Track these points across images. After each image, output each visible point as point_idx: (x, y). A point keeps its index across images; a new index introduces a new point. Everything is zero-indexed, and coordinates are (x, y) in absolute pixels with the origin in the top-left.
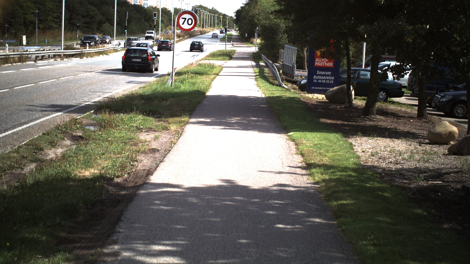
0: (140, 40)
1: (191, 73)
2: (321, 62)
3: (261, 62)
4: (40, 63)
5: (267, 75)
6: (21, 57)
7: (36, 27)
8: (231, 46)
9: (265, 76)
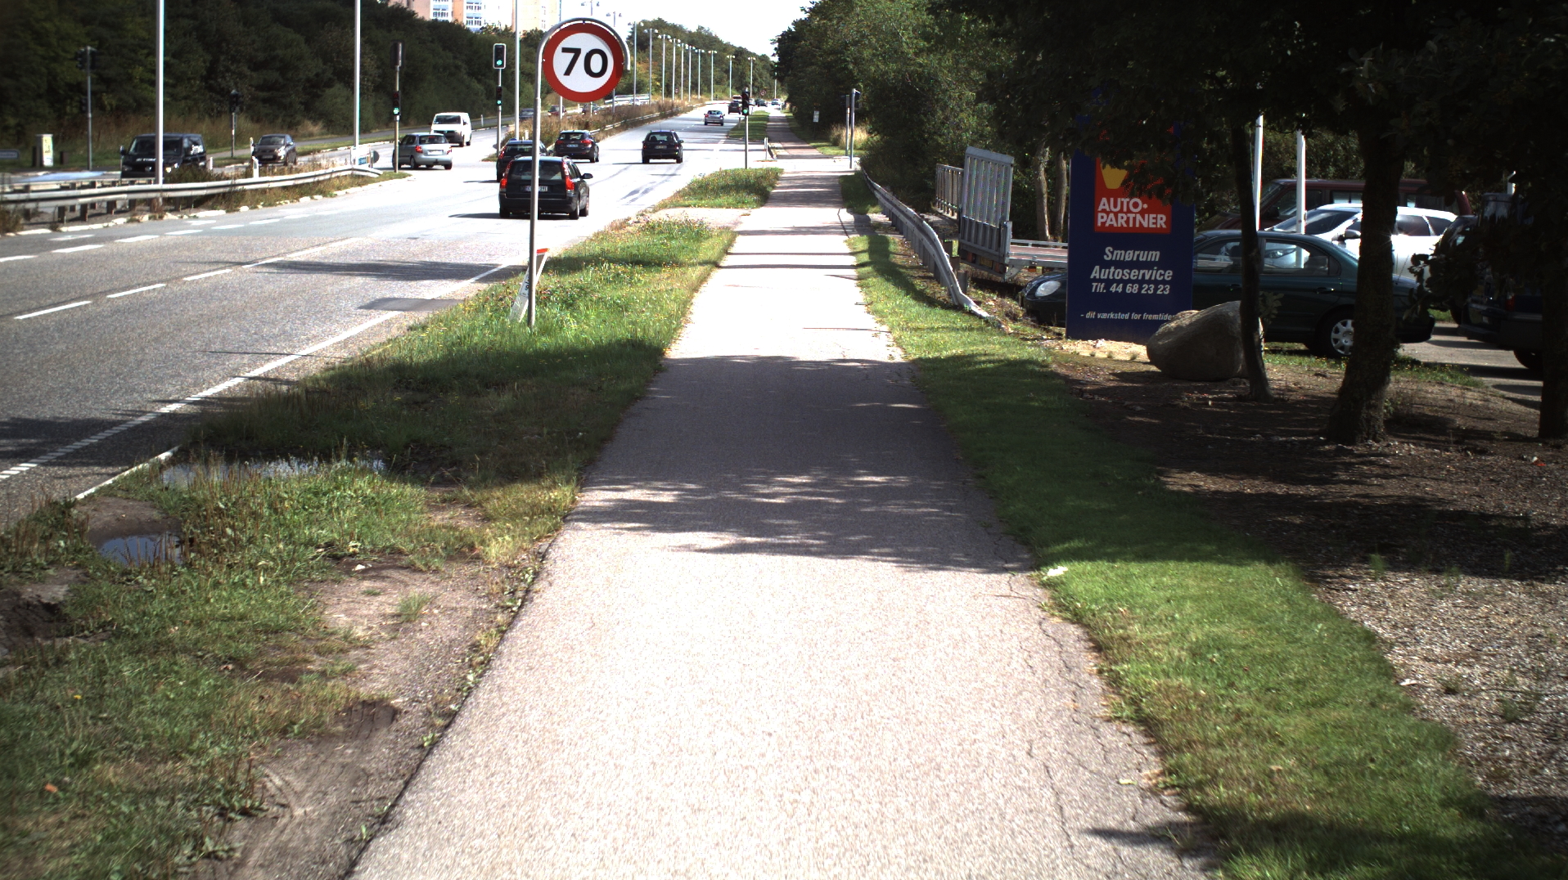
1: (617, 261)
2: (1121, 211)
3: (874, 209)
4: (70, 230)
5: (898, 260)
7: (86, 105)
8: (763, 155)
9: (895, 265)
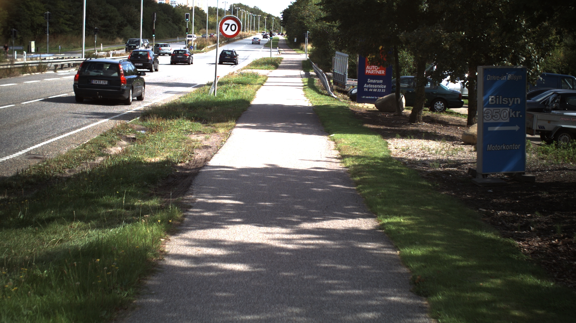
0: (170, 46)
1: (234, 83)
2: (372, 69)
3: (311, 71)
4: (60, 72)
6: (40, 65)
7: (47, 31)
8: (276, 53)
9: (315, 86)
